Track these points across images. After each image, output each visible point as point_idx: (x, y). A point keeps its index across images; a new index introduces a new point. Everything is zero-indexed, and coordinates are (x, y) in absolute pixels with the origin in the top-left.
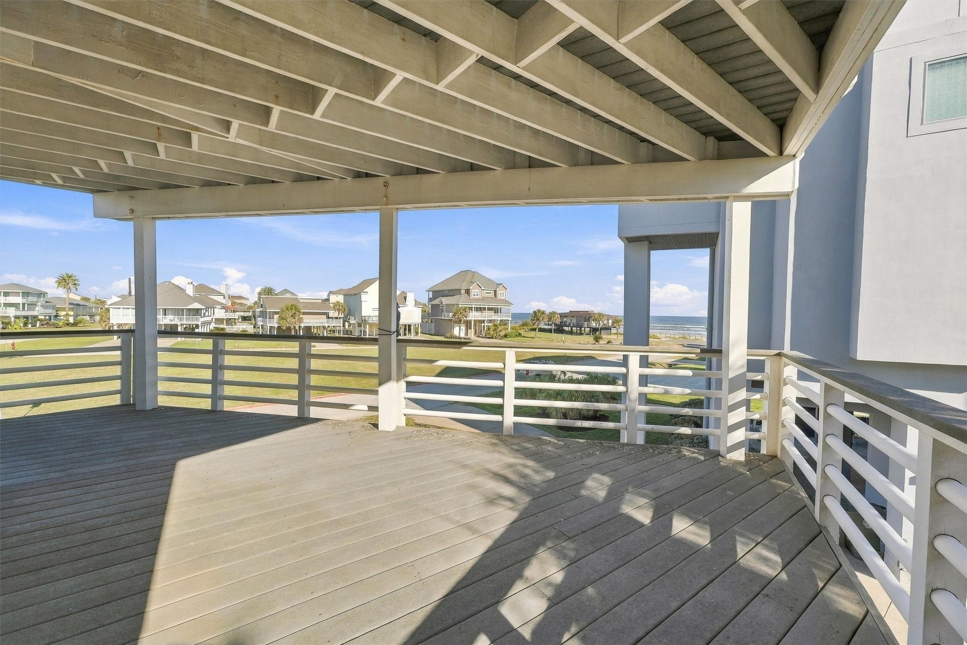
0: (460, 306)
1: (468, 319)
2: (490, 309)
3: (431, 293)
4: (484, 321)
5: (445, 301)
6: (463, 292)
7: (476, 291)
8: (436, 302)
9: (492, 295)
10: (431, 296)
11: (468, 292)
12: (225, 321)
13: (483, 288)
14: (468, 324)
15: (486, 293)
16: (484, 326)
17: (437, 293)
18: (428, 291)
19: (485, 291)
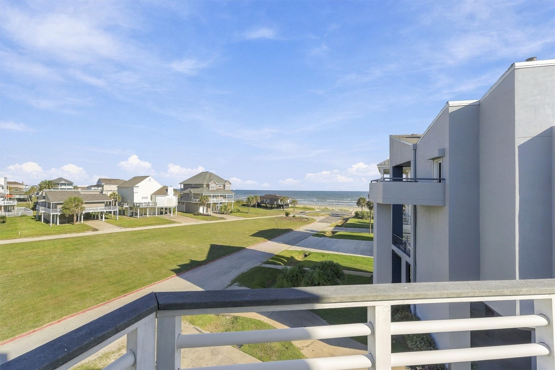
0: (204, 195)
1: (209, 203)
2: (221, 196)
3: (182, 185)
4: (217, 204)
5: (193, 191)
6: (205, 186)
7: (213, 185)
8: (187, 191)
9: (222, 187)
10: (182, 187)
11: (208, 186)
12: (3, 208)
13: (217, 184)
14: (208, 206)
15: (219, 186)
16: (218, 206)
17: (187, 186)
18: (181, 184)
19: (218, 185)
